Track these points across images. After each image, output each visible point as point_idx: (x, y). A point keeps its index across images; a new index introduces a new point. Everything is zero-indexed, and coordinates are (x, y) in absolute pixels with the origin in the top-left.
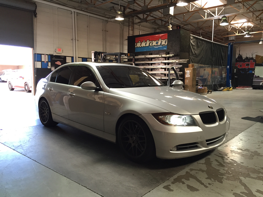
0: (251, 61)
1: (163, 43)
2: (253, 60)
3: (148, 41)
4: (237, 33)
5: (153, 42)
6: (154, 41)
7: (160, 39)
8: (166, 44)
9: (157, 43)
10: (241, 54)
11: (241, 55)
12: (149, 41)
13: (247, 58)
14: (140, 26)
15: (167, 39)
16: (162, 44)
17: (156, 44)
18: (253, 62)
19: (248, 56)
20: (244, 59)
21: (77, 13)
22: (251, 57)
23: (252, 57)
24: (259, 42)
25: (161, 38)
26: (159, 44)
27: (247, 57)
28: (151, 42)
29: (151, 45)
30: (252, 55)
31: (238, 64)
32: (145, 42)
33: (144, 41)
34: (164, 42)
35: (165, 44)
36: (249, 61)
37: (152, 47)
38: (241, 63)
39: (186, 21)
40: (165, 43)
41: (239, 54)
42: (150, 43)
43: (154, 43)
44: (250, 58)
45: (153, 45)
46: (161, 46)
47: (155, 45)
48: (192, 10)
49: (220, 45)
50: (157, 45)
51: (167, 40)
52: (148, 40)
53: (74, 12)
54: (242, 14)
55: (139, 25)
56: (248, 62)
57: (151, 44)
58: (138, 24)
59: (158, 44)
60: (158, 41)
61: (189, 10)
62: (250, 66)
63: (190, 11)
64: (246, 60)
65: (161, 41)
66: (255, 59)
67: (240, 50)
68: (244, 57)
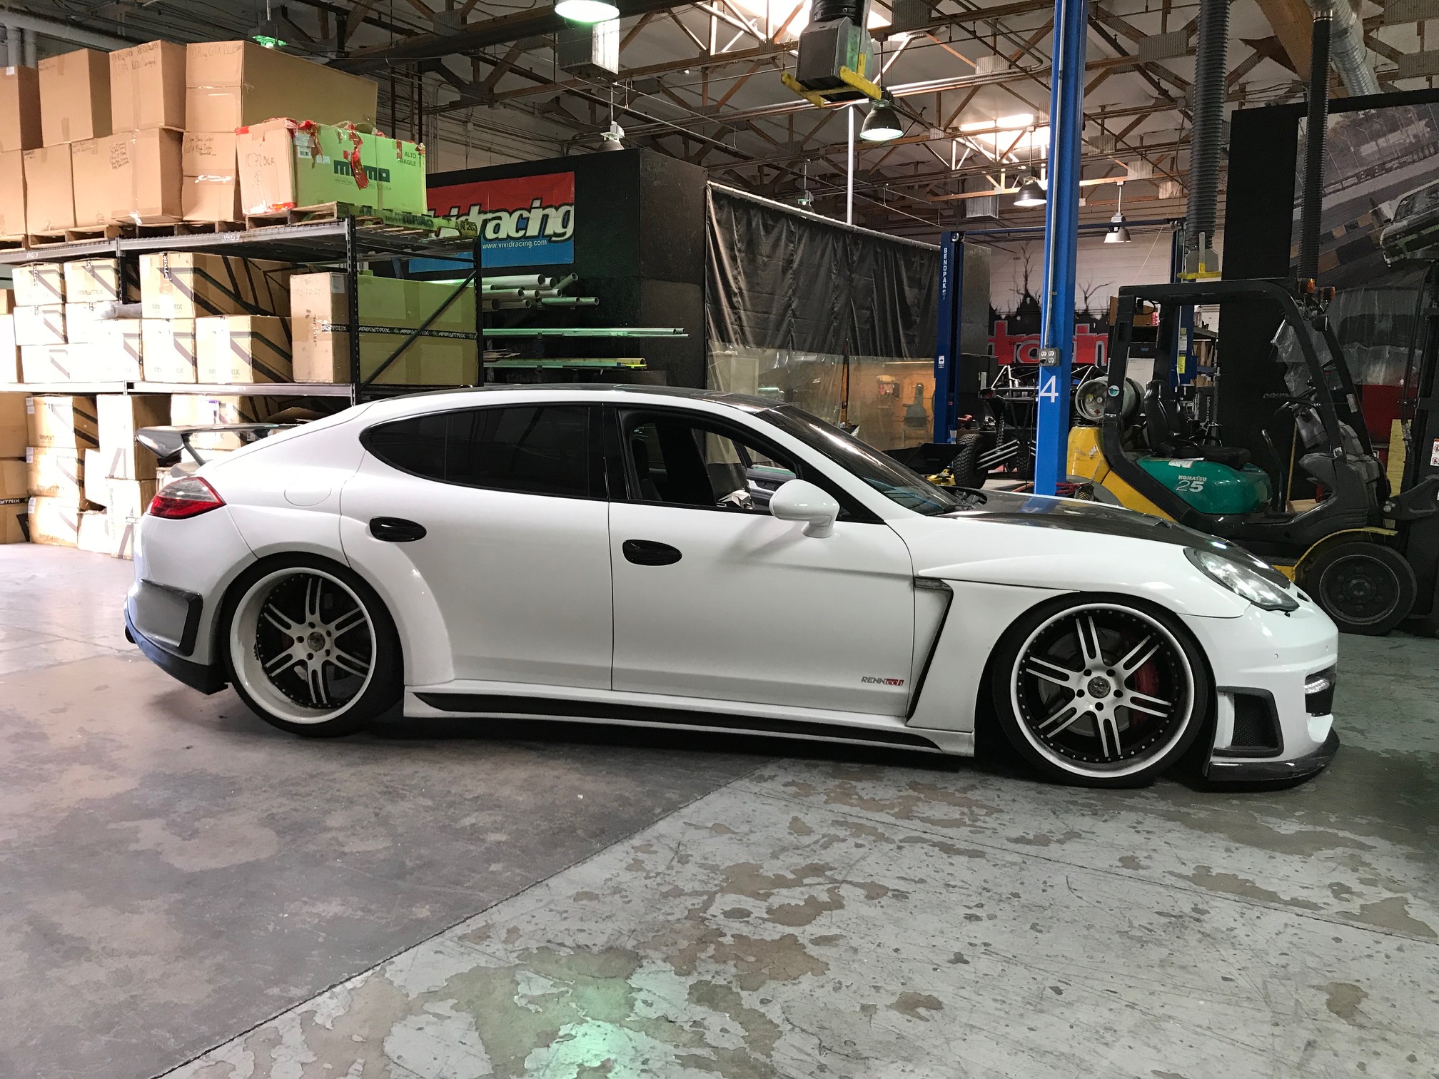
0: (1082, 330)
1: (554, 226)
2: (1091, 326)
3: (475, 210)
4: (999, 182)
5: (500, 218)
6: (504, 215)
7: (537, 203)
8: (570, 230)
9: (522, 224)
10: (1032, 294)
11: (1032, 299)
12: (480, 212)
14: (470, 126)
15: (570, 205)
16: (549, 231)
17: (517, 231)
21: (38, 35)
22: (1081, 306)
23: (1087, 310)
24: (1104, 234)
25: (541, 199)
26: (533, 230)
28: (489, 216)
29: (490, 234)
30: (1086, 298)
31: (1023, 344)
32: (458, 216)
33: (454, 212)
34: (558, 222)
35: (564, 234)
37: (494, 246)
38: (1035, 338)
39: (717, 109)
40: (565, 226)
41: (1024, 292)
42: (485, 222)
43: (508, 225)
44: (1078, 315)
45: (502, 235)
46: (545, 242)
47: (514, 234)
48: (724, 51)
49: (897, 243)
50: (521, 233)
51: (572, 209)
52: (477, 208)
53: (21, 31)
54: (1000, 84)
55: (465, 123)
57: (490, 226)
58: (452, 113)
59: (526, 229)
60: (525, 214)
61: (709, 50)
62: (1075, 354)
63: (713, 52)
65: (540, 213)
66: (1098, 317)
67: (1029, 270)
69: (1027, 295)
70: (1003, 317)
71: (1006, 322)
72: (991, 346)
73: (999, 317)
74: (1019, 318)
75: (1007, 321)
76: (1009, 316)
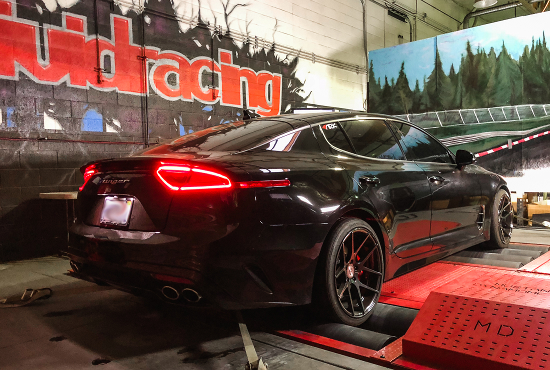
2: (234, 54)
13: (202, 26)
18: (232, 65)
19: (207, 17)
20: (184, 27)
22: (222, 24)
27: (204, 19)
30: (226, 16)
31: (156, 63)
36: (213, 54)
38: (173, 57)
44: (221, 37)
56: (209, 59)
62: (220, 88)
64: (199, 45)
66: (240, 45)
68: (183, 14)
70: (124, 10)
71: (130, 20)
73: (116, 10)
74: (147, 20)
75: (131, 19)
76: (130, 14)
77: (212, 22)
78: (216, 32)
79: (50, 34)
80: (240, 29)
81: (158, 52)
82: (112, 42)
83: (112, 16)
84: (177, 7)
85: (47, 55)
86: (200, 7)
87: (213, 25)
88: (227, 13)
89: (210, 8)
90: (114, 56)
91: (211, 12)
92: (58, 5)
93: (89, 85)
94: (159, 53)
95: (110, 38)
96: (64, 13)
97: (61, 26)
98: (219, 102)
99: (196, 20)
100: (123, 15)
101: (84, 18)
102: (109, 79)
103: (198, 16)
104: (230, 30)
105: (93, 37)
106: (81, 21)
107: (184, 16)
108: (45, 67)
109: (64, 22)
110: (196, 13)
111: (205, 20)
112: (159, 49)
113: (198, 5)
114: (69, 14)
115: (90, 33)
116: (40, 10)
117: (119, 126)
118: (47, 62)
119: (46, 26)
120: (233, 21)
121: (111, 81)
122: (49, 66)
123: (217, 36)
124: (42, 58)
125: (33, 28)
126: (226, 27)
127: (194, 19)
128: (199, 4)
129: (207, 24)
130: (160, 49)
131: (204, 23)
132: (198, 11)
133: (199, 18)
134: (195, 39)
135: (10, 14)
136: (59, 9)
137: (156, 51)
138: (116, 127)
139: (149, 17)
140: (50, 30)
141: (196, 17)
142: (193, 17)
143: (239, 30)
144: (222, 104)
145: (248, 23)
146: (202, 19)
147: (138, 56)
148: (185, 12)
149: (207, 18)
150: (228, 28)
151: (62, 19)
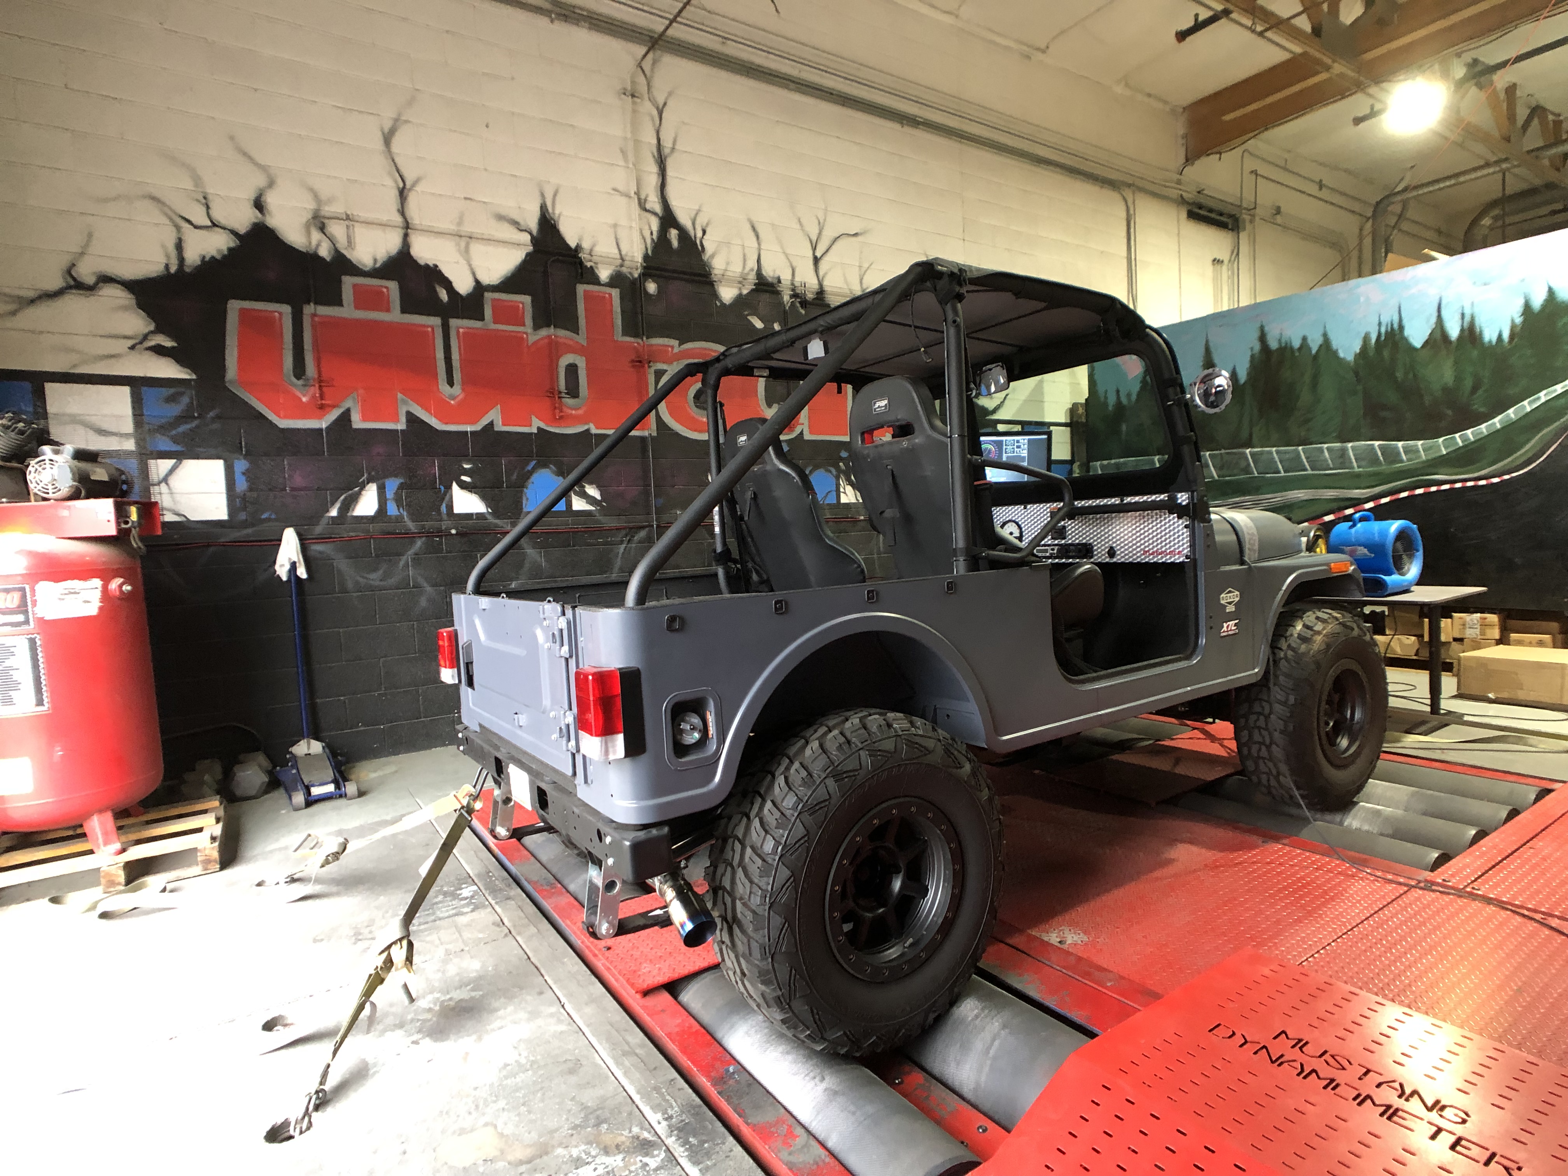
10: (684, 219)
11: (684, 233)
13: (765, 288)
19: (774, 269)
20: (727, 294)
22: (807, 279)
23: (820, 293)
27: (769, 272)
30: (816, 260)
41: (658, 208)
44: (804, 303)
64: (759, 324)
67: (667, 144)
68: (723, 268)
69: (668, 219)
70: (604, 274)
71: (615, 293)
72: (572, 369)
73: (589, 275)
74: (652, 287)
75: (618, 290)
76: (617, 280)
77: (786, 277)
78: (795, 295)
79: (461, 338)
80: (848, 285)
81: (672, 347)
82: (581, 339)
83: (581, 289)
84: (713, 256)
85: (457, 376)
86: (759, 249)
87: (789, 283)
88: (818, 254)
89: (782, 247)
90: (584, 365)
91: (783, 257)
92: (477, 282)
93: (535, 425)
94: (676, 350)
95: (576, 331)
96: (488, 295)
97: (482, 319)
98: (802, 433)
99: (752, 277)
100: (603, 285)
101: (527, 299)
102: (575, 409)
103: (756, 268)
104: (826, 289)
105: (544, 332)
106: (521, 306)
107: (726, 270)
108: (454, 399)
109: (488, 312)
110: (752, 264)
111: (771, 274)
112: (675, 343)
113: (756, 245)
114: (497, 295)
115: (537, 327)
116: (443, 295)
117: (598, 497)
118: (457, 390)
119: (454, 322)
120: (830, 269)
121: (580, 412)
122: (461, 397)
123: (798, 305)
124: (448, 383)
125: (430, 329)
126: (815, 281)
127: (748, 274)
128: (759, 244)
129: (775, 281)
130: (677, 342)
131: (770, 280)
132: (756, 258)
133: (759, 274)
134: (748, 315)
135: (388, 310)
136: (480, 288)
137: (669, 346)
138: (590, 500)
139: (654, 281)
140: (461, 330)
141: (752, 270)
142: (746, 271)
143: (846, 287)
144: (807, 436)
145: (863, 270)
146: (764, 273)
147: (633, 361)
148: (728, 264)
149: (774, 271)
150: (821, 285)
151: (485, 306)
